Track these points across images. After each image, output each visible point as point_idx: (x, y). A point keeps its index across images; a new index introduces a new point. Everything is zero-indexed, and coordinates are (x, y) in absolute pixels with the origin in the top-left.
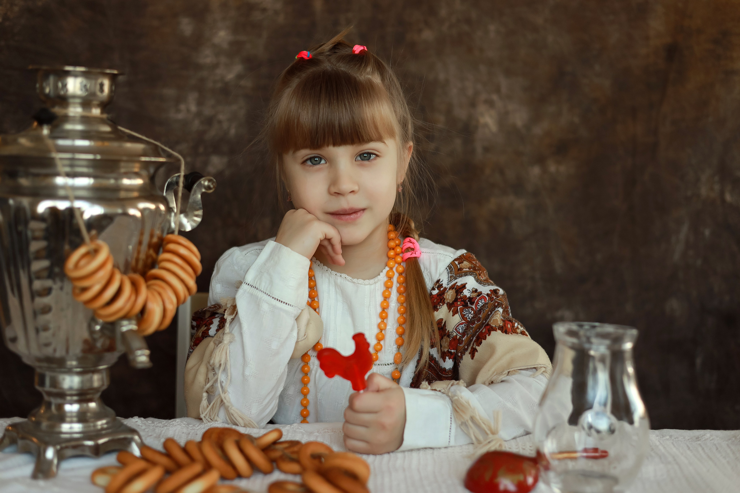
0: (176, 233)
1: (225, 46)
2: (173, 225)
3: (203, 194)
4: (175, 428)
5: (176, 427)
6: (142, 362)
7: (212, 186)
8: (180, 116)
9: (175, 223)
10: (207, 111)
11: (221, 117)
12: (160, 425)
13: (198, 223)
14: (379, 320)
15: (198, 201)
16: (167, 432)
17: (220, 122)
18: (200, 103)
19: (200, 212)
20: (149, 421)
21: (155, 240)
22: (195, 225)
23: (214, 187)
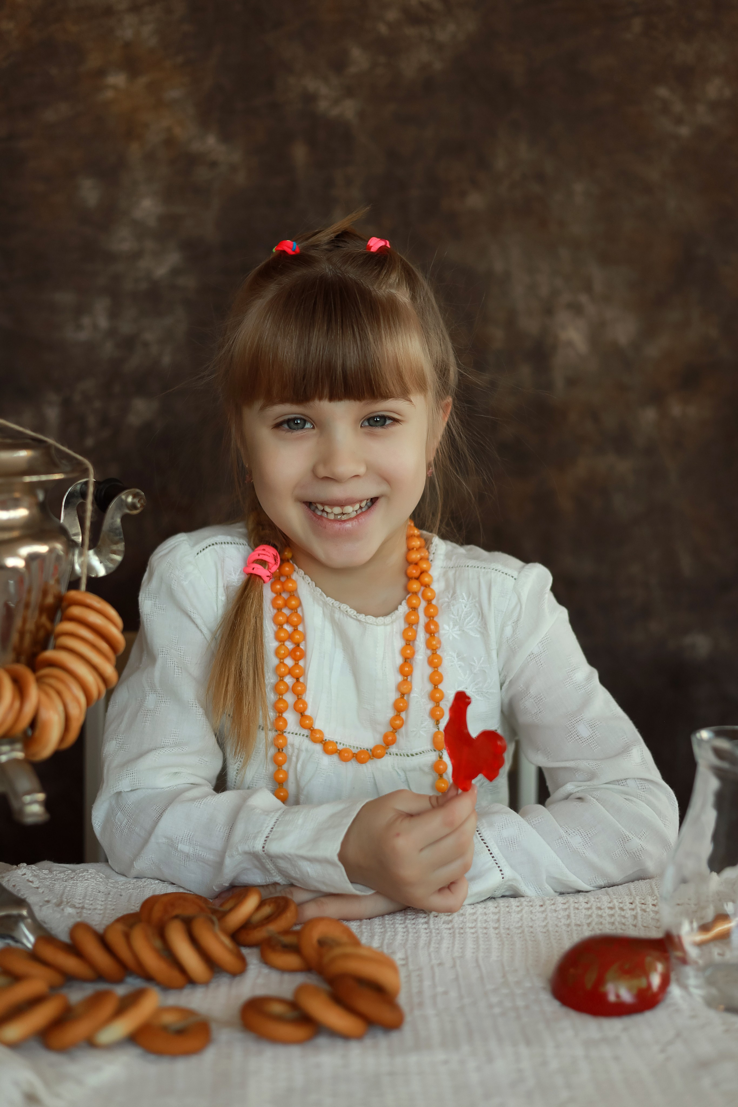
0: (83, 587)
1: (152, 222)
2: (77, 567)
3: (125, 518)
4: (87, 884)
5: (87, 881)
6: (34, 814)
7: (139, 505)
8: (83, 336)
9: (81, 566)
10: (126, 328)
11: (149, 336)
12: (62, 877)
13: (117, 565)
14: (400, 678)
15: (117, 529)
16: (74, 890)
17: (146, 345)
18: (114, 314)
19: (121, 547)
20: (43, 871)
21: (50, 600)
22: (112, 566)
23: (142, 505)
